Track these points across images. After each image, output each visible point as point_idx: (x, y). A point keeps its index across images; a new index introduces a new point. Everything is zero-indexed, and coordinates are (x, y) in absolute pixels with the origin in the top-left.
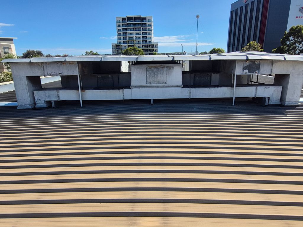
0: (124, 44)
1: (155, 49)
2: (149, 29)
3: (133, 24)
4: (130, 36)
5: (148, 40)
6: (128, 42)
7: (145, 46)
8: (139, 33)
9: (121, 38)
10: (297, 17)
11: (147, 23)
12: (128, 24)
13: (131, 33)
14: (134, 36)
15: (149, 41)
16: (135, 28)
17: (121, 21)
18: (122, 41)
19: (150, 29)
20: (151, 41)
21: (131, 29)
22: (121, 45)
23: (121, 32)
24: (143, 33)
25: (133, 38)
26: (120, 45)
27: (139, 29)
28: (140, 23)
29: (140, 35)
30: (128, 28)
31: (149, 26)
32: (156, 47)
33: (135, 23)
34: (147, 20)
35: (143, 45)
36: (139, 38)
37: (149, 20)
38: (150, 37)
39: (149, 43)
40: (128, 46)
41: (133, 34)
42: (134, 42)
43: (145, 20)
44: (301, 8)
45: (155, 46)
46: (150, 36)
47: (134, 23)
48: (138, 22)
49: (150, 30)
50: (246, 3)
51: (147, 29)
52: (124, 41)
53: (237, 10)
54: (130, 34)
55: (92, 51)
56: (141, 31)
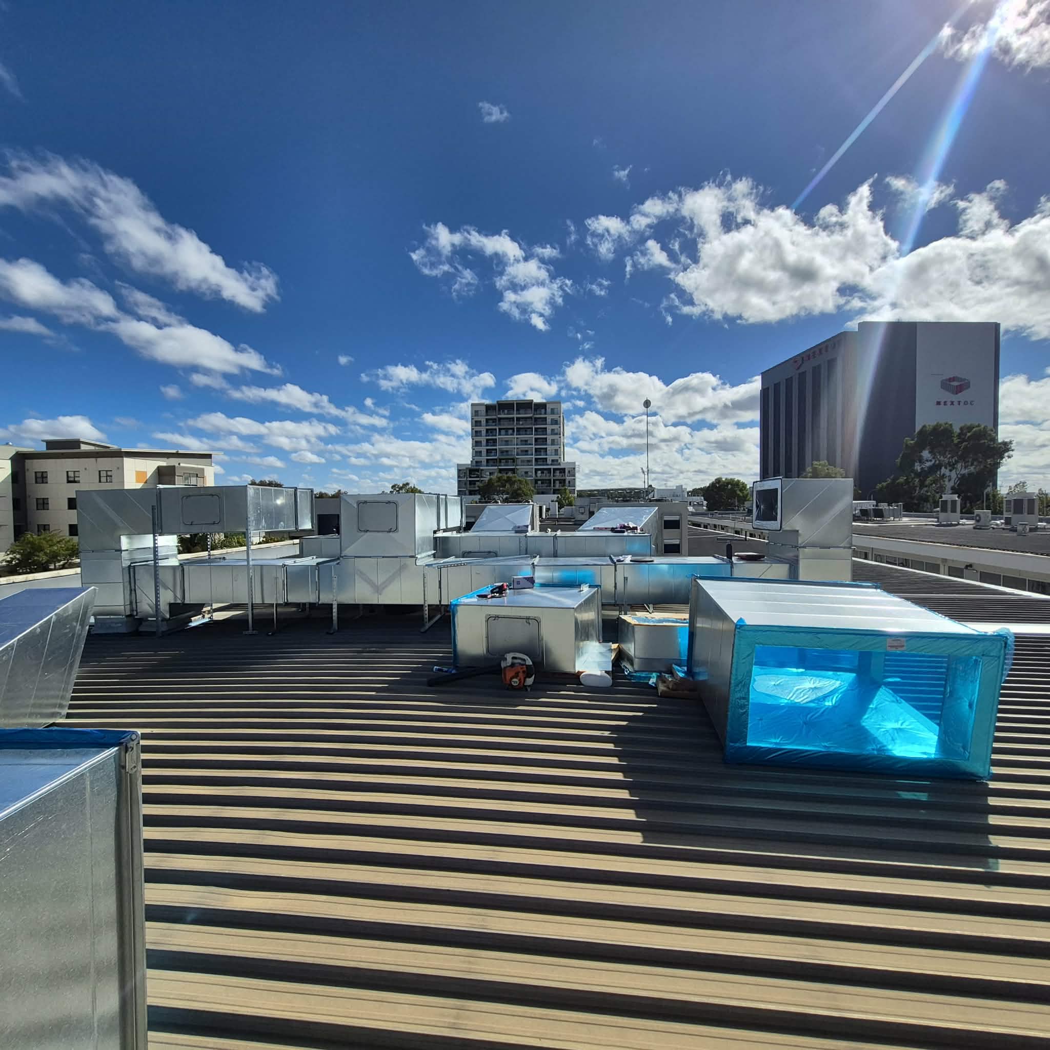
0: (487, 466)
1: (568, 478)
2: (553, 430)
3: (513, 418)
4: (504, 447)
5: (550, 458)
6: (500, 462)
7: (542, 473)
8: (526, 441)
9: (481, 452)
10: (938, 403)
11: (549, 418)
12: (500, 419)
13: (507, 441)
14: (514, 448)
15: (553, 461)
16: (518, 430)
17: (484, 412)
18: (484, 458)
19: (556, 431)
20: (557, 460)
21: (506, 430)
22: (481, 468)
23: (483, 439)
24: (536, 440)
25: (512, 451)
26: (478, 470)
27: (526, 431)
28: (531, 418)
29: (530, 444)
30: (500, 429)
31: (552, 424)
32: (572, 472)
33: (517, 418)
34: (549, 410)
35: (536, 470)
36: (526, 452)
37: (552, 410)
38: (556, 451)
39: (551, 465)
40: (498, 471)
41: (512, 443)
42: (514, 462)
43: (543, 411)
44: (946, 380)
45: (569, 472)
46: (556, 447)
47: (515, 416)
48: (525, 414)
49: (556, 434)
50: (801, 370)
51: (549, 431)
52: (488, 460)
53: (777, 386)
54: (504, 443)
55: (408, 484)
56: (534, 436)
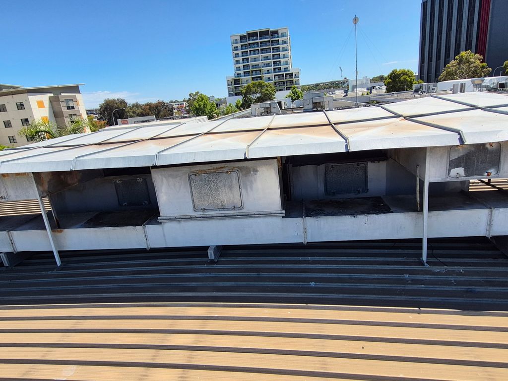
0: (245, 76)
1: (295, 80)
2: (283, 48)
3: (258, 43)
4: (254, 63)
5: (283, 67)
6: (252, 73)
7: (278, 77)
8: (267, 57)
9: (239, 67)
11: (281, 39)
12: (250, 44)
13: (255, 58)
14: (260, 63)
15: (285, 69)
16: (262, 50)
17: (239, 40)
18: (242, 72)
20: (287, 68)
21: (254, 51)
22: (241, 78)
23: (240, 59)
25: (259, 65)
26: (239, 80)
27: (267, 50)
28: (269, 41)
29: (270, 59)
30: (250, 51)
31: (283, 44)
32: (297, 76)
33: (260, 42)
34: (280, 34)
35: (275, 76)
36: (268, 65)
37: (282, 33)
38: (287, 62)
39: (285, 71)
40: (251, 79)
41: (259, 59)
42: (260, 72)
43: (276, 35)
45: (295, 75)
46: (286, 59)
47: (259, 41)
48: (265, 38)
49: (286, 50)
51: (281, 49)
52: (244, 72)
54: (253, 60)
55: (198, 92)
56: (272, 54)
